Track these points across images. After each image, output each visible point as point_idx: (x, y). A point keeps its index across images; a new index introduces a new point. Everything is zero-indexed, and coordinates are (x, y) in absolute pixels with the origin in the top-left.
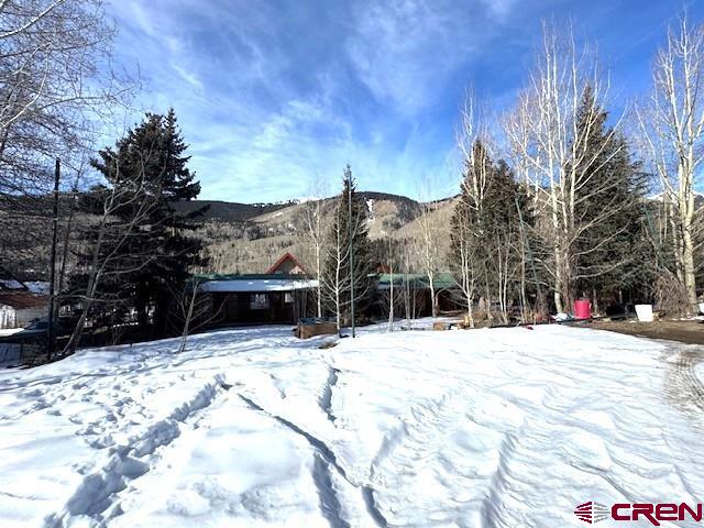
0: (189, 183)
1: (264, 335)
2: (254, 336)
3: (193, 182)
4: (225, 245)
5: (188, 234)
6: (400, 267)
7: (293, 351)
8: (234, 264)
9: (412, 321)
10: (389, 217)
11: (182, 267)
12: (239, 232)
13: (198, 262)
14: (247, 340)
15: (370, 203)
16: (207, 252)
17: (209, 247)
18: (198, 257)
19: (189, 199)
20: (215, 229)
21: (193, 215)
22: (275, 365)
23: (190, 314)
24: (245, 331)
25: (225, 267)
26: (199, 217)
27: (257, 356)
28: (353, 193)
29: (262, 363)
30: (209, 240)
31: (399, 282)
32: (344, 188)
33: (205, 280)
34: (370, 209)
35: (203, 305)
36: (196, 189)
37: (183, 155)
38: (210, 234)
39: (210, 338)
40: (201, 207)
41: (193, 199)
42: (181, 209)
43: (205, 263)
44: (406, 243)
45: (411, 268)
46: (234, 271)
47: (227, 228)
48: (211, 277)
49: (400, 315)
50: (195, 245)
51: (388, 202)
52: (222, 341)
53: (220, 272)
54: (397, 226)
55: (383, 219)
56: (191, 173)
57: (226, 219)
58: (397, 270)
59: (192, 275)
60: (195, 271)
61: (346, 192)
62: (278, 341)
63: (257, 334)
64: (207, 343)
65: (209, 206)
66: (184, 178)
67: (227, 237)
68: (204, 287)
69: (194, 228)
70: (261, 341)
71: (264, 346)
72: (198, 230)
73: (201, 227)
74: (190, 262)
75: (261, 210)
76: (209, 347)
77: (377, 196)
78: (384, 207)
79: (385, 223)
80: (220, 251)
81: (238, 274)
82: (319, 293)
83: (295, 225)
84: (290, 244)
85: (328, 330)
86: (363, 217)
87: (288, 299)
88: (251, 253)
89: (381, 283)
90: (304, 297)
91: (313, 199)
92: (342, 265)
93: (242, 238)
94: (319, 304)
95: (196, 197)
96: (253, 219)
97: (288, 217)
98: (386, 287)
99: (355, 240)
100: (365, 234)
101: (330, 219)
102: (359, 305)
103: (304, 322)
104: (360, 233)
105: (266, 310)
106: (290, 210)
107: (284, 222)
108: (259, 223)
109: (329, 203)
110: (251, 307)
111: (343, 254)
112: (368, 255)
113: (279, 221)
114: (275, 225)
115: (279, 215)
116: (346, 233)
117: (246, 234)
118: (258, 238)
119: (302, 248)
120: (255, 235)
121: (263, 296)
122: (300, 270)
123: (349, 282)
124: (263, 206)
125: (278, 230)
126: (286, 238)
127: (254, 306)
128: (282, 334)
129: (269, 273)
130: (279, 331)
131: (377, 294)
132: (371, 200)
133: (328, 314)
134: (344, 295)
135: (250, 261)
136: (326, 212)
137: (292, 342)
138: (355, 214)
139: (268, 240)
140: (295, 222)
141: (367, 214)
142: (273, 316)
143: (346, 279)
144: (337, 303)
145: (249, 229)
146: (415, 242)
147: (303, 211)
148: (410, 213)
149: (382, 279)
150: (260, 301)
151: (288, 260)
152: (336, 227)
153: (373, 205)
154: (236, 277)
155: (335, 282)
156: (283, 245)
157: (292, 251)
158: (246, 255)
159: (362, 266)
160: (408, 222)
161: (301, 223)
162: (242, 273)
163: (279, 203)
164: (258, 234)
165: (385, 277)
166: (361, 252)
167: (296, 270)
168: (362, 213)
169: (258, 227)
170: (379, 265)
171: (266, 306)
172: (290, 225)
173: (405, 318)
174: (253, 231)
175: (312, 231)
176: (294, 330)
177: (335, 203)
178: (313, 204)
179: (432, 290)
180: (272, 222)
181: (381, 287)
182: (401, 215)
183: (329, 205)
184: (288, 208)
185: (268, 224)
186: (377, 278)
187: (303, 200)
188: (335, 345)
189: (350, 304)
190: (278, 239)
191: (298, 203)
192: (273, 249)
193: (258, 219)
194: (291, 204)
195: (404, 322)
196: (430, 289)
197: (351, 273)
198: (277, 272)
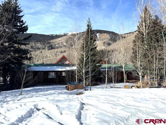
0: (23, 26)
1: (54, 89)
3: (25, 25)
4: (38, 52)
5: (23, 47)
6: (110, 61)
7: (65, 96)
8: (42, 60)
9: (115, 84)
10: (106, 40)
11: (20, 60)
12: (44, 46)
13: (27, 58)
14: (47, 91)
15: (98, 35)
16: (31, 54)
17: (32, 53)
18: (27, 57)
19: (23, 33)
20: (34, 45)
21: (25, 39)
22: (58, 101)
23: (24, 79)
24: (46, 87)
25: (38, 61)
26: (27, 40)
27: (51, 97)
28: (91, 30)
29: (53, 100)
30: (31, 50)
31: (109, 68)
32: (87, 28)
33: (29, 66)
34: (98, 37)
35: (29, 76)
36: (26, 29)
37: (21, 14)
38: (32, 47)
39: (32, 90)
40: (29, 36)
41: (25, 33)
42: (20, 37)
43: (30, 59)
44: (113, 52)
45: (115, 62)
46: (41, 63)
47: (39, 45)
48: (32, 65)
49: (110, 81)
50: (26, 52)
51: (106, 34)
52: (37, 91)
53: (36, 63)
54: (109, 44)
55: (103, 41)
56: (24, 22)
57: (38, 41)
58: (109, 63)
59: (25, 64)
60: (26, 62)
61: (88, 30)
62: (60, 91)
63: (51, 88)
64: (31, 92)
65: (32, 35)
66: (21, 23)
67: (39, 49)
68: (29, 69)
69: (25, 45)
71: (54, 93)
72: (27, 45)
73: (28, 44)
74: (24, 58)
76: (32, 93)
77: (101, 32)
78: (104, 36)
79: (104, 43)
80: (36, 54)
81: (43, 64)
82: (76, 72)
83: (67, 44)
84: (65, 52)
85: (80, 87)
86: (95, 41)
87: (64, 74)
88: (49, 55)
89: (102, 68)
90: (70, 74)
91: (74, 33)
92: (86, 60)
93: (45, 49)
94: (76, 76)
95: (26, 32)
96: (49, 41)
97: (64, 40)
98: (104, 70)
99: (91, 50)
100: (96, 48)
101: (81, 41)
102: (93, 77)
103: (70, 83)
104: (93, 47)
105: (55, 79)
106: (65, 37)
107: (62, 42)
108: (52, 43)
109: (81, 34)
110: (49, 77)
111: (87, 56)
112: (97, 57)
113: (60, 42)
114: (59, 44)
115: (60, 39)
116: (88, 47)
117: (47, 47)
118: (51, 49)
119: (69, 54)
120: (50, 48)
121: (53, 73)
122: (69, 62)
123: (89, 67)
124: (54, 36)
125: (60, 46)
126: (63, 49)
127: (50, 77)
128: (61, 89)
129: (56, 63)
130: (60, 87)
131: (100, 73)
132: (98, 33)
133: (80, 80)
134: (87, 73)
135: (48, 58)
136: (80, 38)
137: (65, 92)
138: (91, 39)
139: (56, 50)
140: (67, 42)
141: (96, 39)
142: (57, 81)
143: (88, 66)
144: (84, 76)
145: (48, 45)
146: (117, 51)
147: (70, 38)
148: (115, 39)
149: (102, 67)
150: (52, 75)
151: (64, 58)
152: (84, 44)
153: (99, 35)
154: (43, 65)
155: (83, 67)
156: (62, 52)
157: (65, 54)
158: (47, 56)
159: (94, 61)
160: (114, 42)
161: (69, 43)
162: (45, 63)
163: (60, 35)
164: (51, 48)
165: (104, 66)
166: (94, 55)
167: (67, 62)
168: (95, 39)
169: (52, 45)
170: (101, 61)
171: (55, 77)
172: (65, 44)
173: (112, 83)
174: (50, 46)
175: (74, 46)
176: (66, 87)
177: (83, 35)
178: (74, 35)
179: (124, 71)
180: (57, 42)
181: (102, 70)
182: (111, 39)
183: (81, 35)
184: (64, 37)
185: (56, 43)
186: (100, 66)
187: (70, 33)
188: (83, 93)
189: (89, 77)
190: (60, 50)
191: (68, 35)
192: (58, 54)
193: (51, 41)
194: (65, 35)
195: (112, 85)
196: (123, 71)
197: (90, 64)
198: (59, 63)
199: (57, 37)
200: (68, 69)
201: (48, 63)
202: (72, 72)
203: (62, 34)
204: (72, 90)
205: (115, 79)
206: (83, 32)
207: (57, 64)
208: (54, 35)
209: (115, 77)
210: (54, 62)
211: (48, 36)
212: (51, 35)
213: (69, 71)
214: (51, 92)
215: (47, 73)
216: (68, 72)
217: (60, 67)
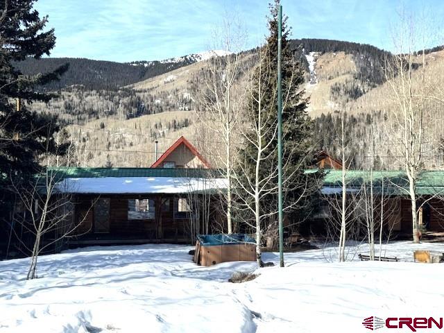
0: (39, 33)
1: (147, 258)
2: (132, 259)
3: (45, 30)
4: (91, 126)
5: (38, 107)
6: (359, 159)
7: (190, 283)
8: (104, 154)
9: (377, 247)
10: (341, 80)
11: (30, 156)
12: (111, 104)
13: (52, 148)
14: (122, 265)
15: (310, 58)
16: (66, 134)
17: (69, 129)
18: (52, 142)
19: (37, 57)
20: (76, 100)
21: (45, 80)
22: (163, 301)
23: (43, 221)
24: (119, 252)
25: (91, 157)
26: (53, 83)
27: (135, 287)
28: (284, 42)
29: (144, 299)
30: (66, 117)
31: (356, 183)
32: (269, 34)
33: (61, 176)
34: (311, 68)
35: (58, 212)
36: (47, 42)
38: (69, 108)
39: (70, 261)
40: (56, 67)
41: (44, 56)
42: (30, 71)
43: (62, 150)
44: (369, 121)
45: (376, 162)
46: (104, 164)
47: (94, 100)
48: (71, 171)
49: (358, 234)
50: (48, 125)
51: (341, 54)
52: (87, 265)
53: (84, 165)
54: (356, 94)
55: (332, 83)
56: (41, 17)
57: (90, 86)
58: (352, 164)
59: (45, 169)
60: (49, 162)
61: (273, 42)
62: (169, 267)
63: (137, 256)
64: (66, 268)
65: (68, 65)
66: (32, 24)
67: (93, 113)
68: (61, 186)
69: (46, 99)
70: (144, 267)
71: (149, 275)
72: (52, 102)
73: (56, 97)
74: (41, 148)
75: (143, 71)
76: (69, 273)
77: (322, 46)
78: (333, 64)
79: (336, 89)
80: (84, 134)
81: (109, 168)
82: (229, 199)
83: (194, 95)
84: (186, 124)
85: (242, 255)
86: (299, 81)
87: (182, 206)
88: (129, 138)
89: (327, 185)
90: (206, 205)
91: (221, 53)
92: (265, 154)
93: (116, 113)
94: (229, 215)
95: (48, 54)
96: (131, 85)
97: (183, 83)
98: (335, 191)
99: (285, 116)
100: (302, 107)
101: (248, 85)
102: (290, 217)
103: (206, 240)
104: (293, 105)
105: (150, 222)
106: (185, 71)
107: (177, 90)
108: (140, 92)
109: (246, 58)
110: (129, 217)
111: (268, 138)
112: (306, 141)
113: (169, 88)
114: (164, 95)
115: (168, 79)
116: (271, 106)
117: (121, 108)
118: (138, 114)
119: (203, 130)
120: (134, 110)
121: (146, 202)
122: (200, 163)
123: (275, 180)
124: (146, 65)
125: (168, 102)
126: (179, 115)
127: (133, 215)
128: (174, 258)
129: (155, 166)
130: (169, 254)
131: (319, 202)
132: (312, 53)
133: (243, 229)
134: (268, 202)
135: (128, 149)
136: (240, 73)
137: (188, 271)
138: (286, 75)
139: (154, 118)
140: (194, 89)
141: (305, 75)
142: (160, 229)
143: (271, 176)
144: (257, 214)
145: (126, 100)
146: (386, 119)
147: (205, 73)
148: (377, 72)
149: (328, 179)
150: (142, 209)
151: (183, 148)
152: (256, 95)
153: (316, 60)
154: (107, 171)
155: (253, 180)
156: (175, 126)
157: (188, 134)
158: (121, 141)
159: (296, 158)
160: (374, 86)
161: (203, 91)
162: (116, 166)
163: (170, 61)
164: (138, 109)
165: (333, 175)
166: (294, 135)
167: (195, 163)
168: (299, 74)
169: (139, 98)
170: (324, 156)
171: (151, 216)
172: (187, 95)
173: (366, 241)
174: (132, 104)
175: (218, 103)
176: (192, 253)
177: (256, 59)
178: (222, 62)
179: (413, 198)
180: (159, 90)
181: (327, 191)
182: (362, 75)
183: (245, 63)
184: (183, 68)
185: (153, 93)
186: (319, 176)
187: (206, 56)
188: (253, 277)
189: (276, 215)
190: (168, 116)
191: (198, 60)
192: (161, 132)
193: (138, 86)
194: (187, 62)
195: (364, 248)
196: (410, 196)
197: (278, 167)
198: (167, 166)
199: (160, 68)
200: (198, 185)
201: (127, 165)
202: (214, 198)
203: (177, 59)
204: (214, 263)
205: (377, 226)
206: (253, 51)
207: (158, 170)
208: (145, 62)
209: (377, 219)
210: (149, 161)
211: (126, 66)
212: (137, 63)
213: (200, 195)
214: (137, 269)
215: (123, 201)
216: (197, 200)
217: (170, 180)
